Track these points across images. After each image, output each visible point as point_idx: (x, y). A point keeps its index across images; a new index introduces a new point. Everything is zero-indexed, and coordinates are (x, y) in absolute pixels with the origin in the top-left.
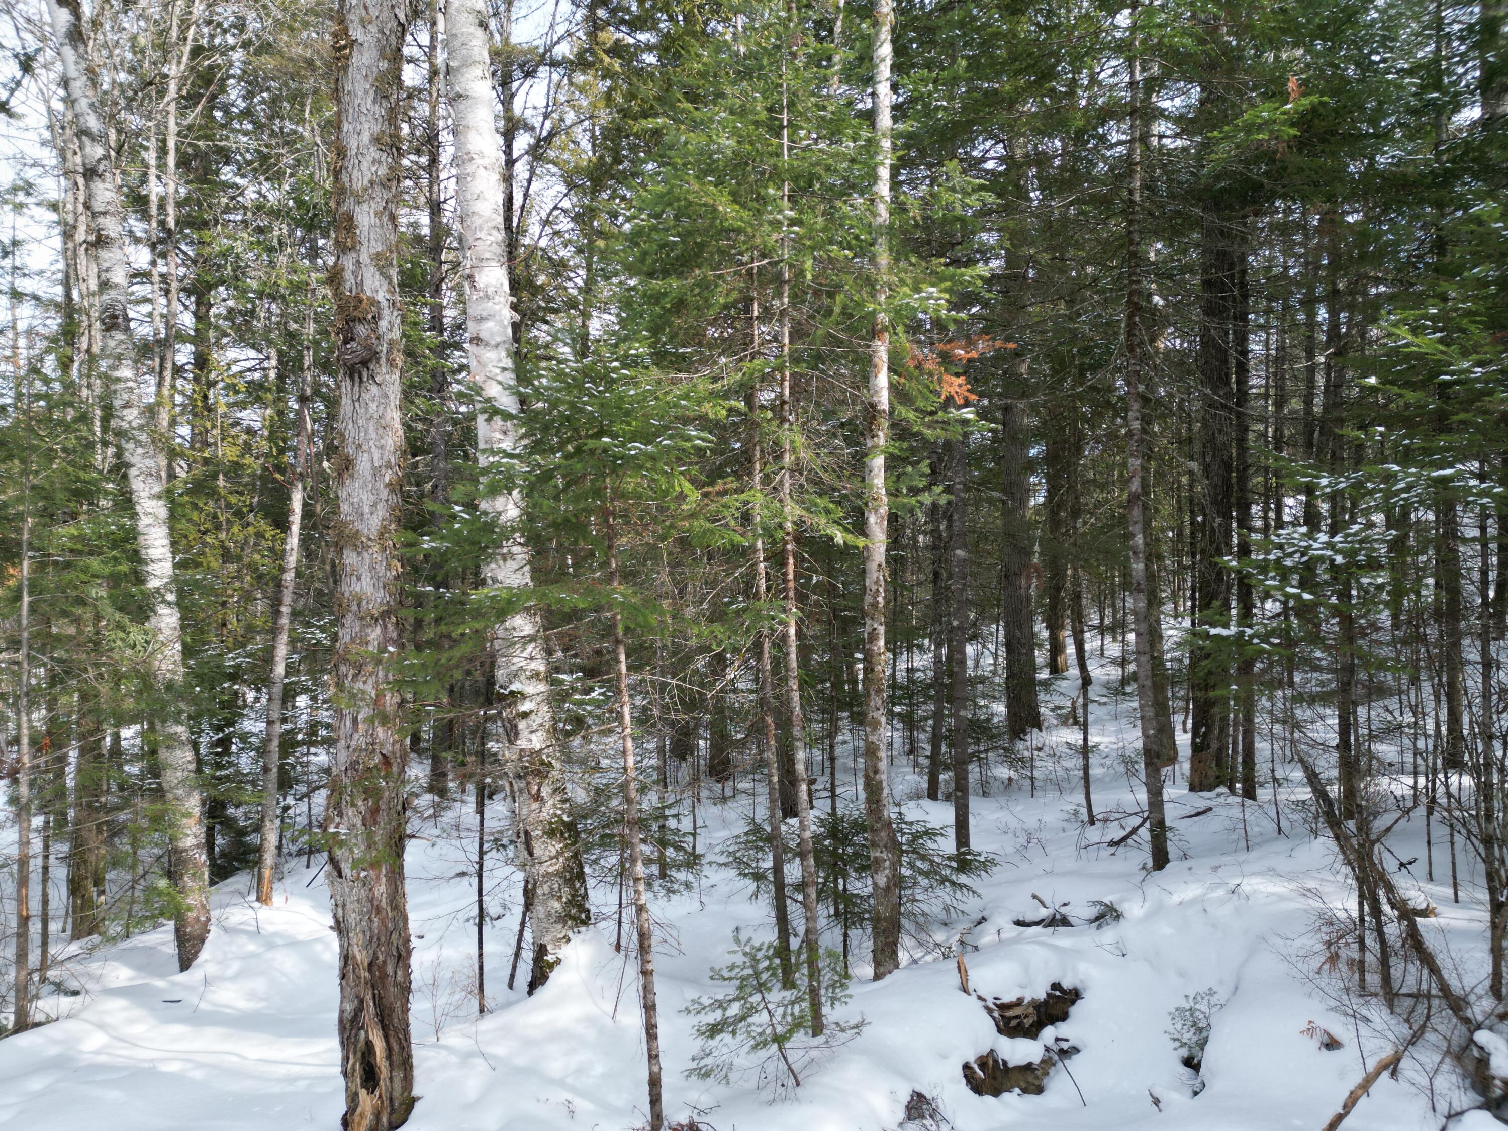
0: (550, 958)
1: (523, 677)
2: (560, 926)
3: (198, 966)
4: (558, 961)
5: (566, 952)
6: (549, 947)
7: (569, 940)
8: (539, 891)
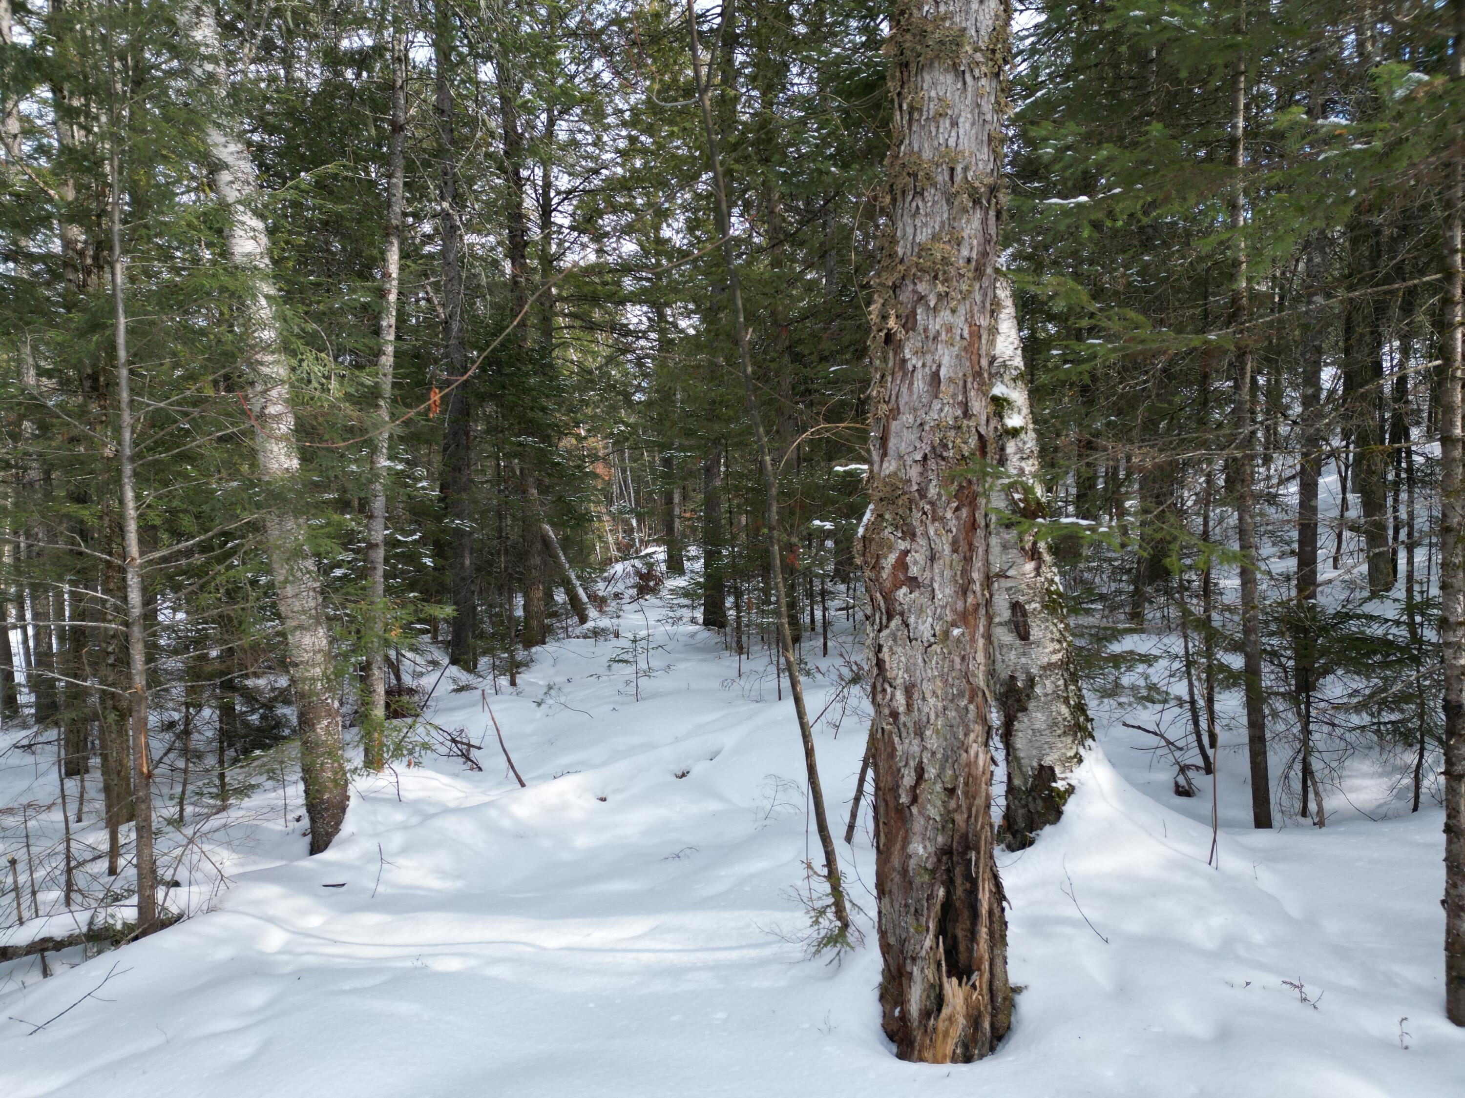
0: (1060, 785)
1: (1007, 378)
2: (1069, 740)
3: (345, 841)
4: (1071, 790)
5: (1078, 776)
6: (1057, 770)
7: (1080, 761)
8: (1038, 690)
